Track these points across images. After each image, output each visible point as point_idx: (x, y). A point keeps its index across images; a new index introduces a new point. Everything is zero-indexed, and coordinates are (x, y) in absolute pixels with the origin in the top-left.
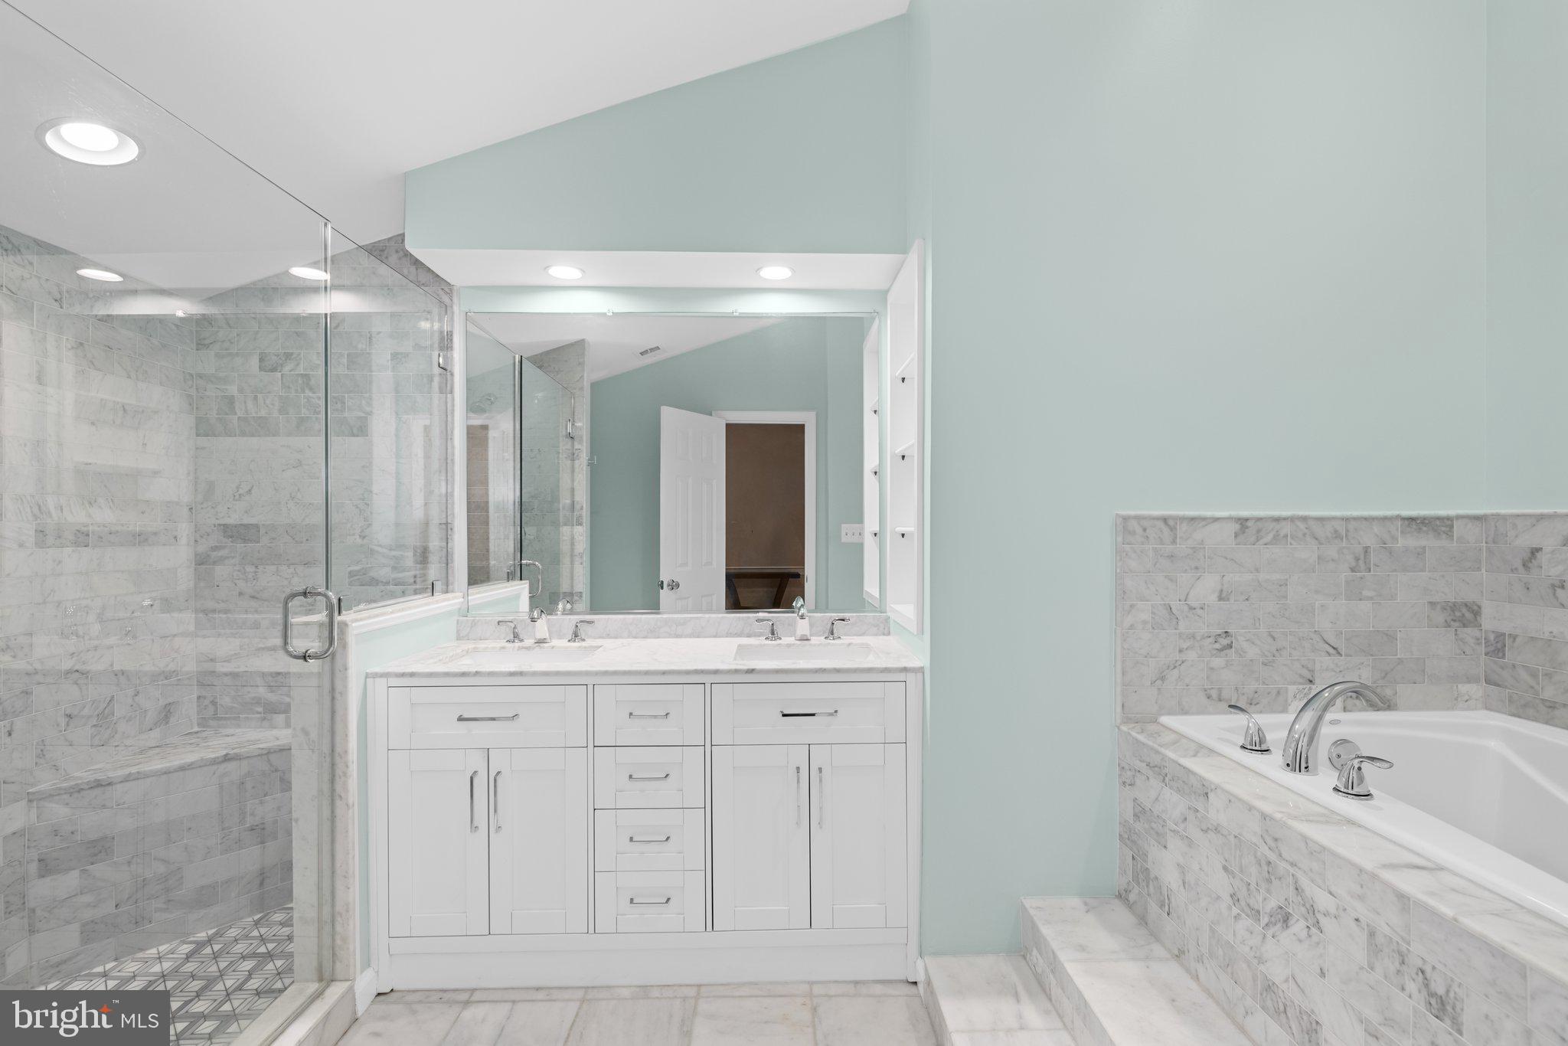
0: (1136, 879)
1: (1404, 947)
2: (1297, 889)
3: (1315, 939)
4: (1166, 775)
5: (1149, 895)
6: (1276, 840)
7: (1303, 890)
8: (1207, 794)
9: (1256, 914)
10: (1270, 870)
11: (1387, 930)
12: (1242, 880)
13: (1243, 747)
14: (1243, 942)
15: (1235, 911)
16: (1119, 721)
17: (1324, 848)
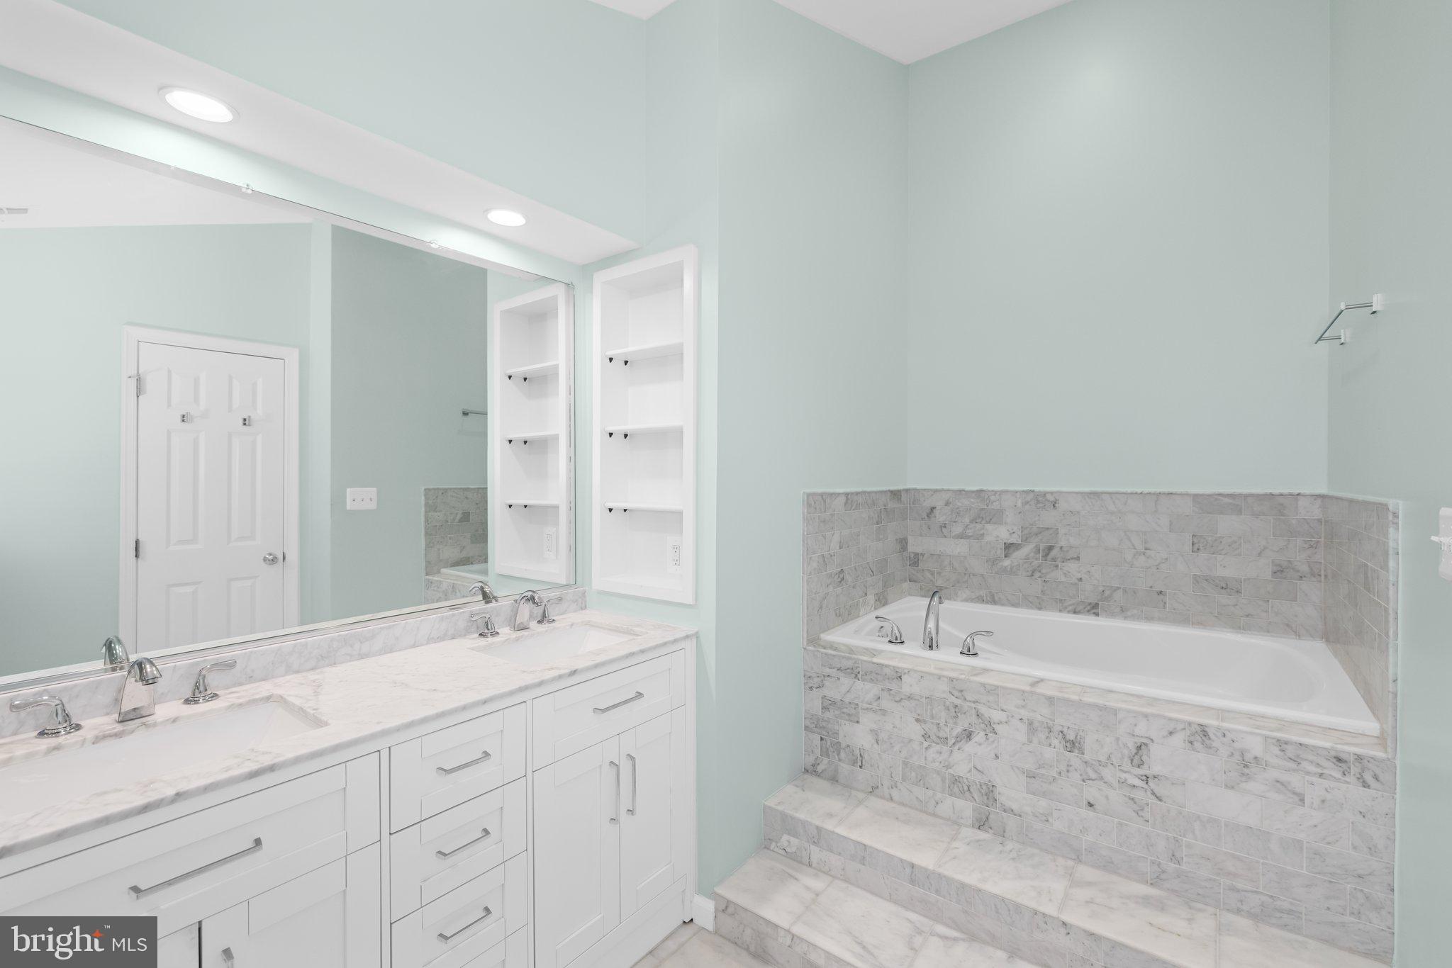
0: (825, 753)
1: (1051, 723)
2: (978, 715)
3: (991, 740)
4: (859, 673)
5: (840, 760)
6: (962, 691)
7: (982, 715)
8: (900, 677)
9: (944, 740)
10: (957, 710)
11: (1040, 718)
12: (932, 723)
13: (890, 642)
14: (934, 761)
15: (926, 744)
16: (805, 644)
17: (998, 687)
